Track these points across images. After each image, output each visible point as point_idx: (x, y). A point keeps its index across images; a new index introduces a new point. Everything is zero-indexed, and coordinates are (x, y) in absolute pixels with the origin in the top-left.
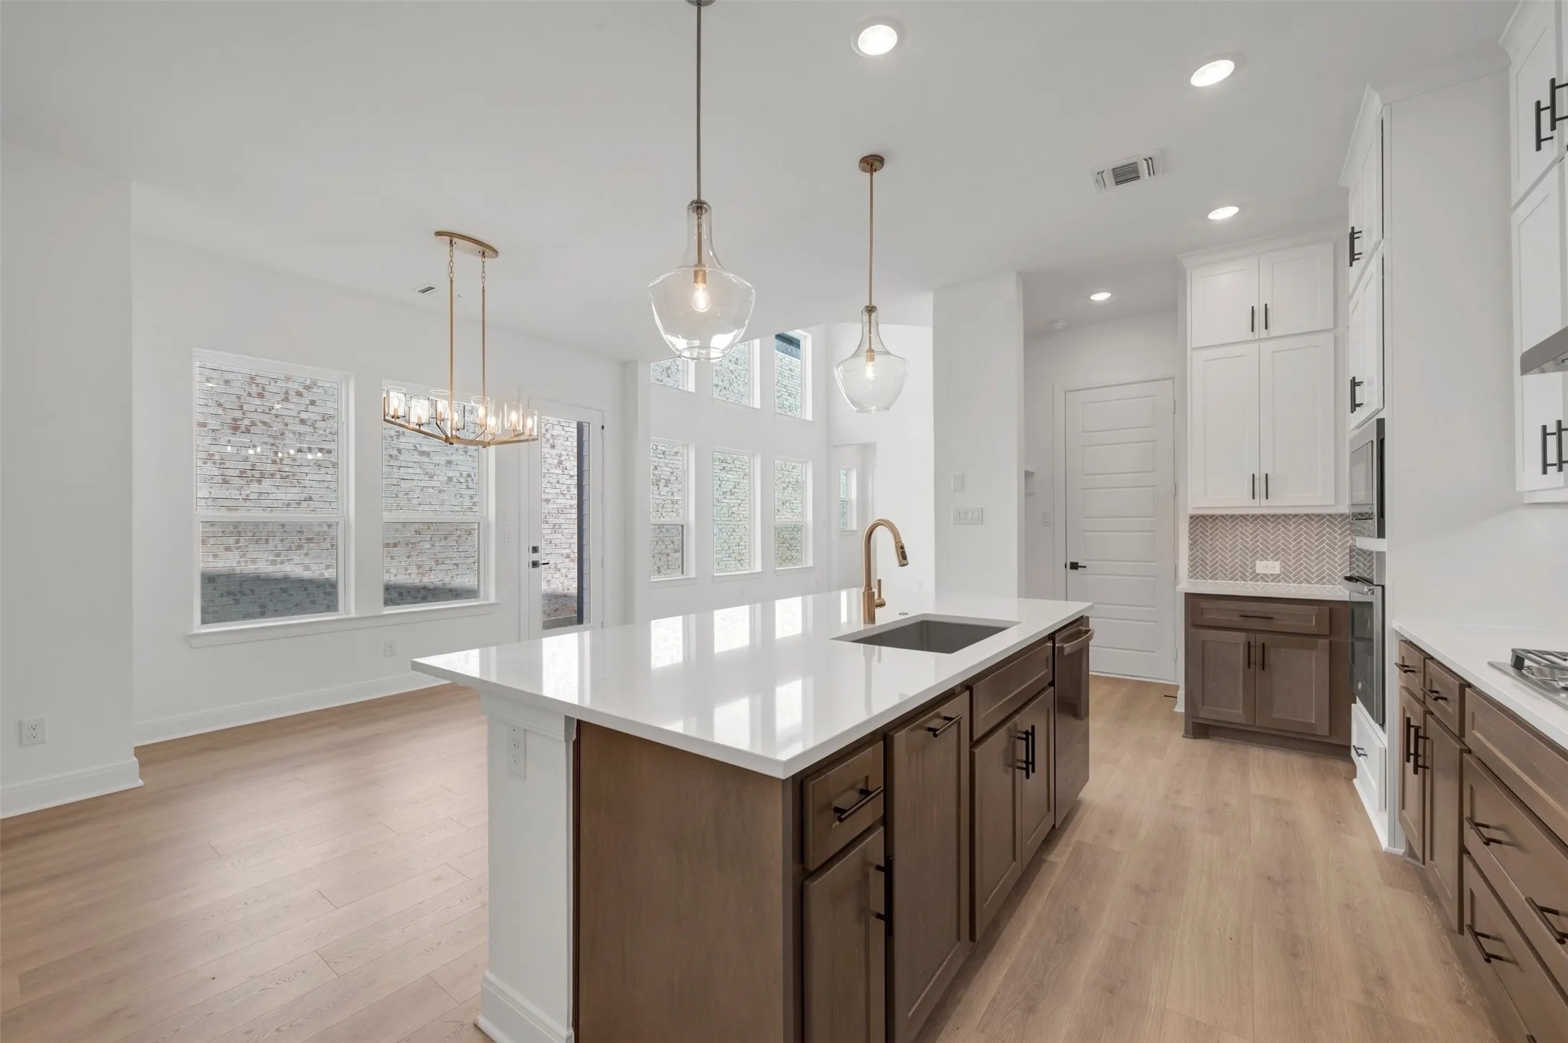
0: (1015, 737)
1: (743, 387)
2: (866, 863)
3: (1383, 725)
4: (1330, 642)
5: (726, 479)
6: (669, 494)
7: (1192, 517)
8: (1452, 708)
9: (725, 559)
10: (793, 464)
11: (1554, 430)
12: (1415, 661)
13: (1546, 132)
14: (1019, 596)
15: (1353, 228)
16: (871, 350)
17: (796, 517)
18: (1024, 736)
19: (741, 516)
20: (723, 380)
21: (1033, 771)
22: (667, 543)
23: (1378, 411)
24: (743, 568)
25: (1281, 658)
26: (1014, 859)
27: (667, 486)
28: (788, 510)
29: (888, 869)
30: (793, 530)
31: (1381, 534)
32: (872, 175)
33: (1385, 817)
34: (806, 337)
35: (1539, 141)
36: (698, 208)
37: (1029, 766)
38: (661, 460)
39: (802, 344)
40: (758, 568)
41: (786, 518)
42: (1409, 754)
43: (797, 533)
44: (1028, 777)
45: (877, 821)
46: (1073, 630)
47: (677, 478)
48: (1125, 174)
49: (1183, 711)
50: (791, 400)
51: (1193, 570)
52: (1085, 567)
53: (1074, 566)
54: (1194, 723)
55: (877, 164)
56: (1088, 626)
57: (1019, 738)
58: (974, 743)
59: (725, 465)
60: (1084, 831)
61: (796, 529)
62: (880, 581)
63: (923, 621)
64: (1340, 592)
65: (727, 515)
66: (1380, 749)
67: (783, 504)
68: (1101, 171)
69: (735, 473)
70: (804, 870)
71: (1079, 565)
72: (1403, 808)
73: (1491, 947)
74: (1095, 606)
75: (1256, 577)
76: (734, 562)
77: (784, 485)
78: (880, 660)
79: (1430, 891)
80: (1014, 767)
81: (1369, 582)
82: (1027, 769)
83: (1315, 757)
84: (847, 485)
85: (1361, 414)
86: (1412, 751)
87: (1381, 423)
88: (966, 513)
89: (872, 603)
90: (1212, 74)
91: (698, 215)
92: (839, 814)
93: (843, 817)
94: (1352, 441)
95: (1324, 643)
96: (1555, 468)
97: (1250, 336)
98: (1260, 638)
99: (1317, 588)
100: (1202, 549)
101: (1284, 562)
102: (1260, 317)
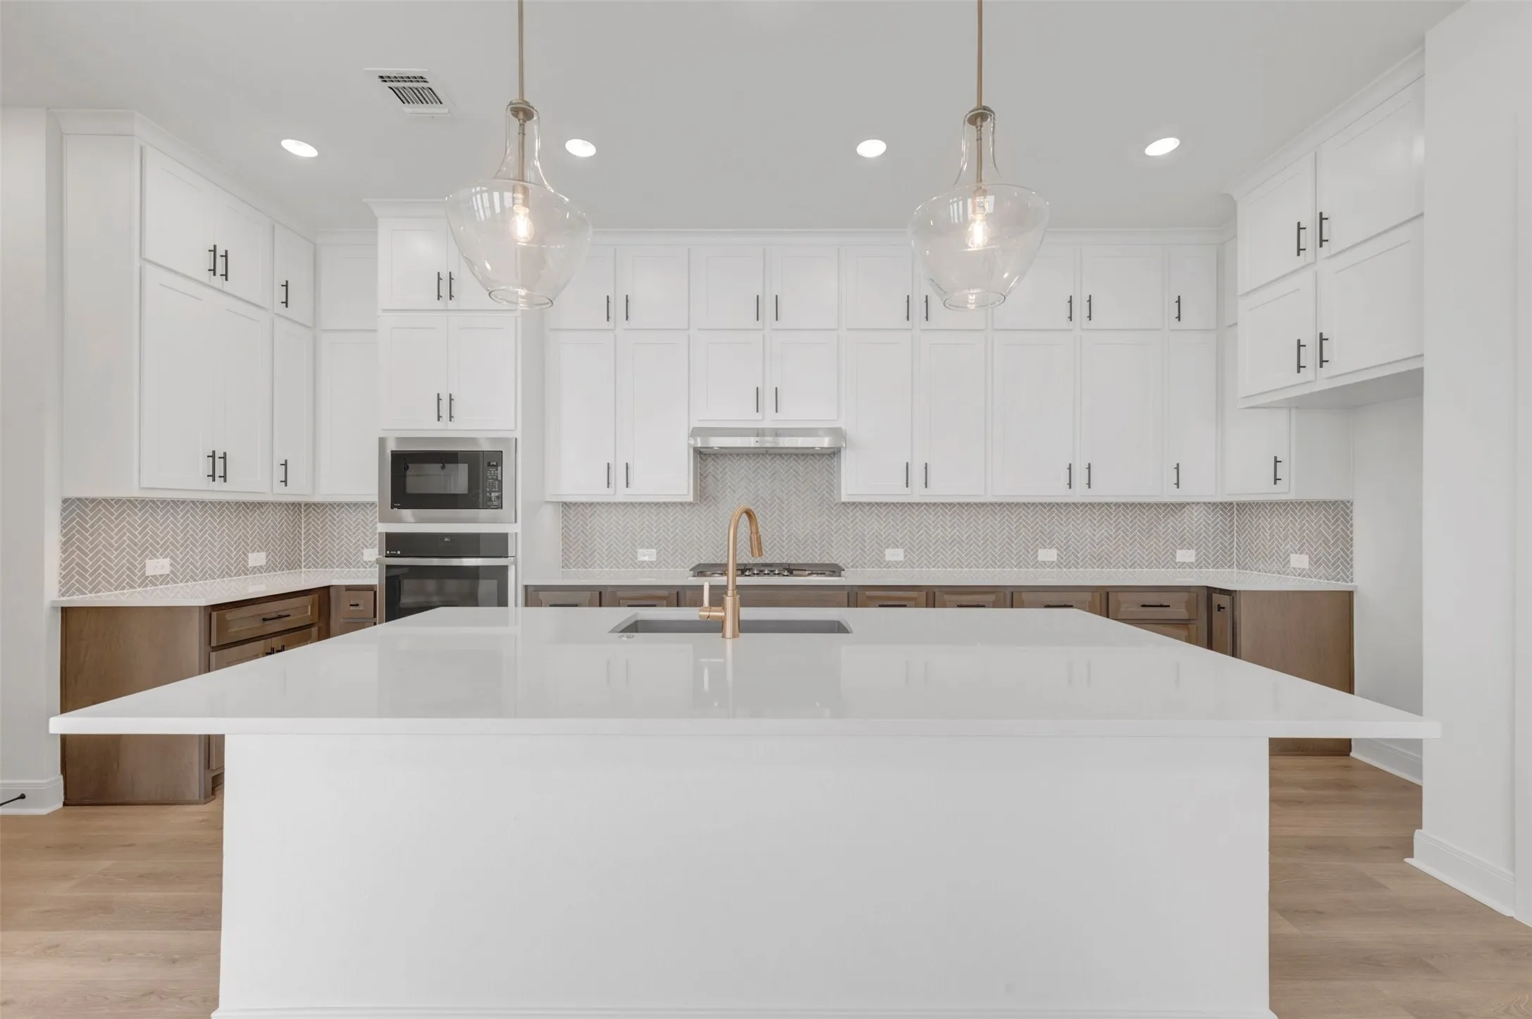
7: (65, 501)
51: (66, 583)
75: (147, 581)
99: (200, 585)
100: (78, 548)
101: (171, 557)
102: (219, 263)
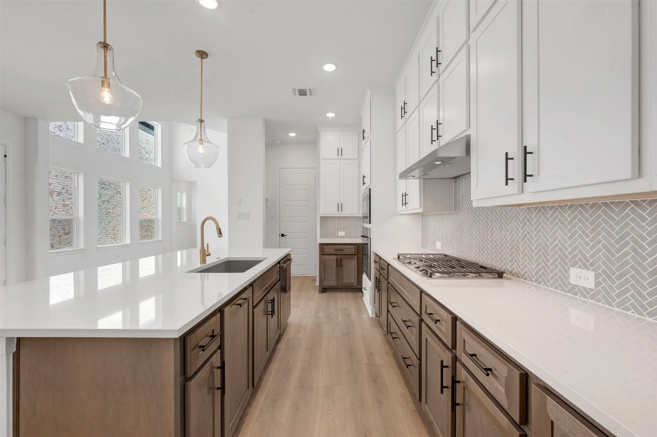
0: (267, 303)
1: (116, 145)
2: (212, 368)
3: (370, 280)
4: (357, 256)
5: (104, 194)
6: (61, 200)
7: (321, 217)
8: (386, 272)
9: (103, 238)
10: (149, 188)
11: (404, 195)
12: (377, 260)
13: (403, 115)
14: (263, 248)
15: (363, 129)
16: (201, 139)
17: (150, 215)
18: (271, 302)
19: (115, 214)
20: (102, 139)
21: (274, 315)
22: (58, 229)
23: (369, 186)
24: (117, 242)
25: (345, 262)
26: (267, 351)
27: (59, 196)
28: (145, 212)
29: (222, 367)
30: (149, 222)
31: (370, 223)
32: (202, 60)
33: (371, 307)
34: (157, 125)
35: (402, 117)
36: (104, 46)
37: (273, 312)
38: (54, 180)
39: (155, 128)
40: (128, 242)
41: (146, 215)
42: (376, 287)
43: (151, 223)
44: (272, 317)
45: (217, 348)
46: (285, 259)
47: (67, 192)
48: (303, 93)
49: (319, 284)
50: (147, 155)
51: (321, 236)
52: (286, 236)
53: (283, 235)
54: (322, 288)
55: (204, 56)
56: (290, 257)
57: (269, 303)
58: (254, 308)
59: (103, 186)
60: (290, 334)
61: (150, 221)
62: (208, 244)
63: (227, 261)
64: (360, 241)
65: (105, 214)
66: (370, 287)
67: (143, 208)
68: (295, 89)
69: (111, 191)
70: (185, 378)
71: (285, 235)
72: (375, 303)
73: (394, 335)
74: (293, 250)
75: (339, 237)
76: (110, 239)
77: (143, 199)
78: (208, 280)
79: (381, 326)
80: (267, 314)
81: (367, 237)
82: (272, 314)
83: (354, 293)
84: (181, 200)
85: (365, 186)
86: (377, 286)
87: (370, 189)
88: (242, 215)
89: (204, 254)
90: (330, 68)
91: (104, 50)
92: (203, 348)
93: (205, 349)
94: (363, 194)
95: (356, 257)
96: (405, 205)
97: (337, 157)
98: (340, 257)
99: (354, 240)
100: (324, 228)
101: (346, 232)
102: (340, 152)
